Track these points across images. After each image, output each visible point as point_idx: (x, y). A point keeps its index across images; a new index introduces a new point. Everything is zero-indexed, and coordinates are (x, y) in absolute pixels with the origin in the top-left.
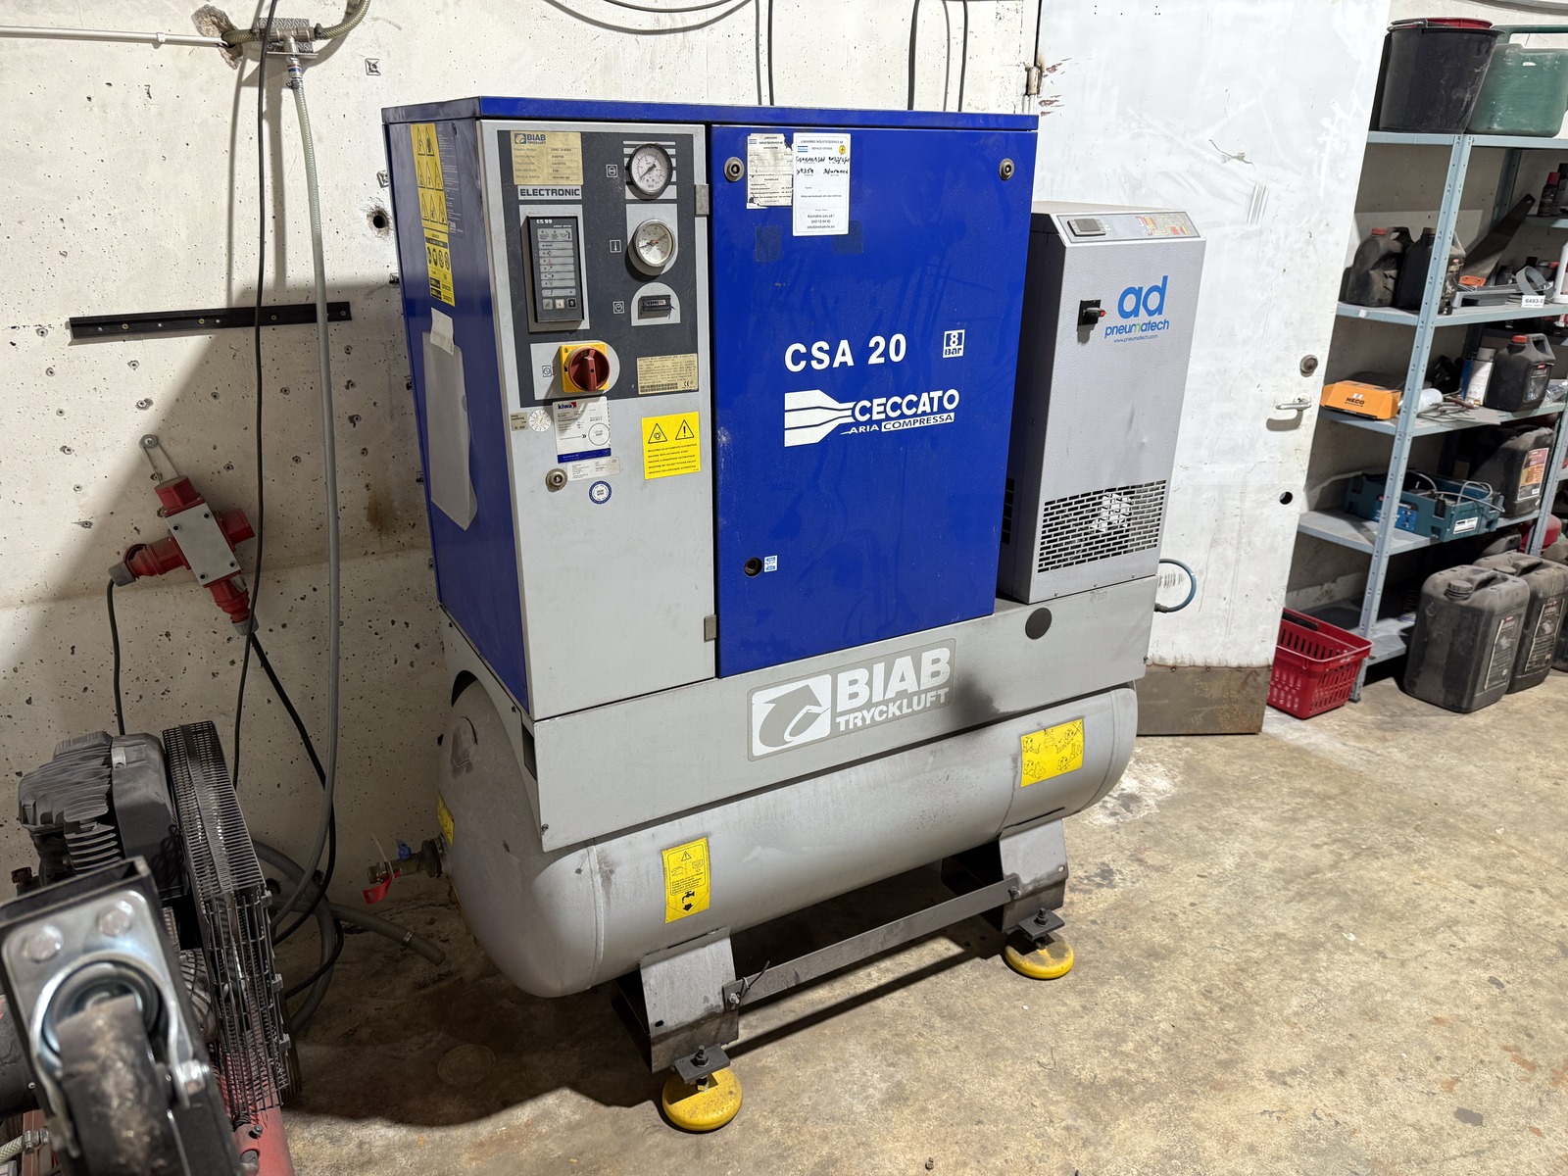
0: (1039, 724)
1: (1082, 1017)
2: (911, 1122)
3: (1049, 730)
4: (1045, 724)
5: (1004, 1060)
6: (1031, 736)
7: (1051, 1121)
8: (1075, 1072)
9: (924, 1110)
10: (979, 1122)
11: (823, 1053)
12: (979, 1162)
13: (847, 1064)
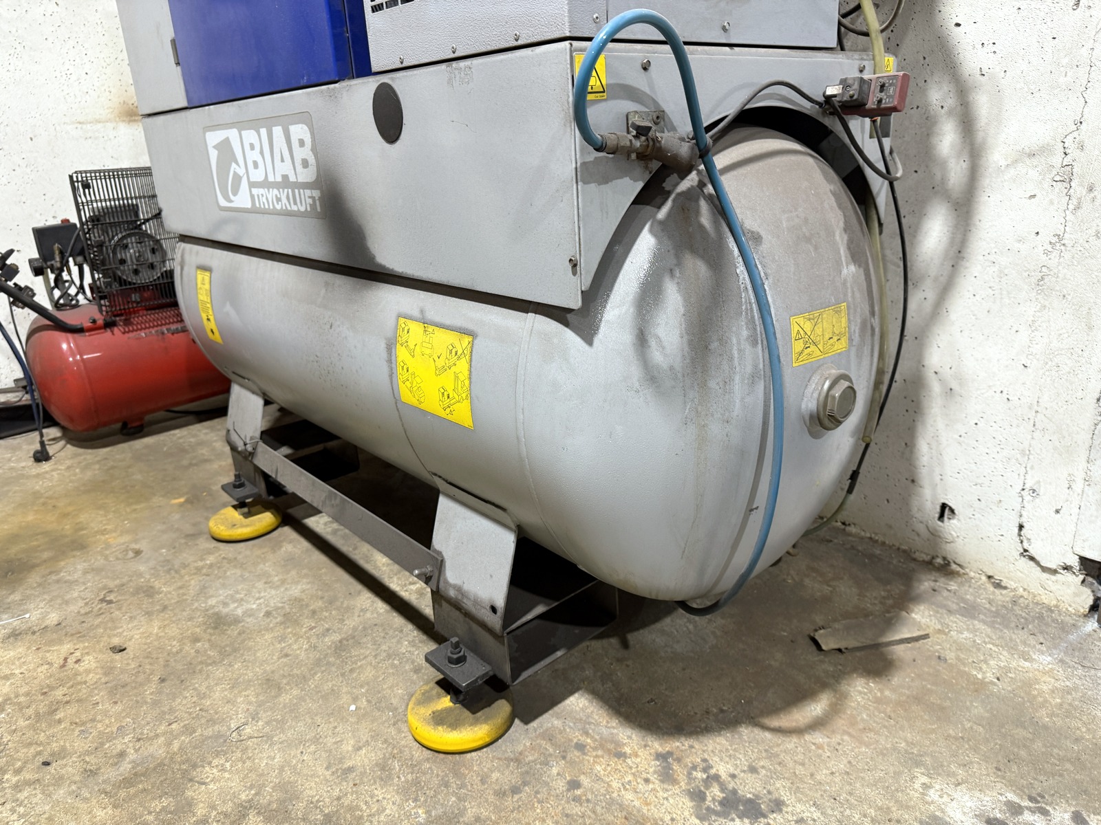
0: (422, 311)
1: (327, 768)
2: (182, 634)
3: (430, 328)
4: (430, 315)
5: (257, 695)
6: (408, 322)
7: (139, 740)
8: (215, 762)
9: (196, 640)
10: (162, 680)
11: (293, 573)
12: (106, 683)
13: (277, 588)
